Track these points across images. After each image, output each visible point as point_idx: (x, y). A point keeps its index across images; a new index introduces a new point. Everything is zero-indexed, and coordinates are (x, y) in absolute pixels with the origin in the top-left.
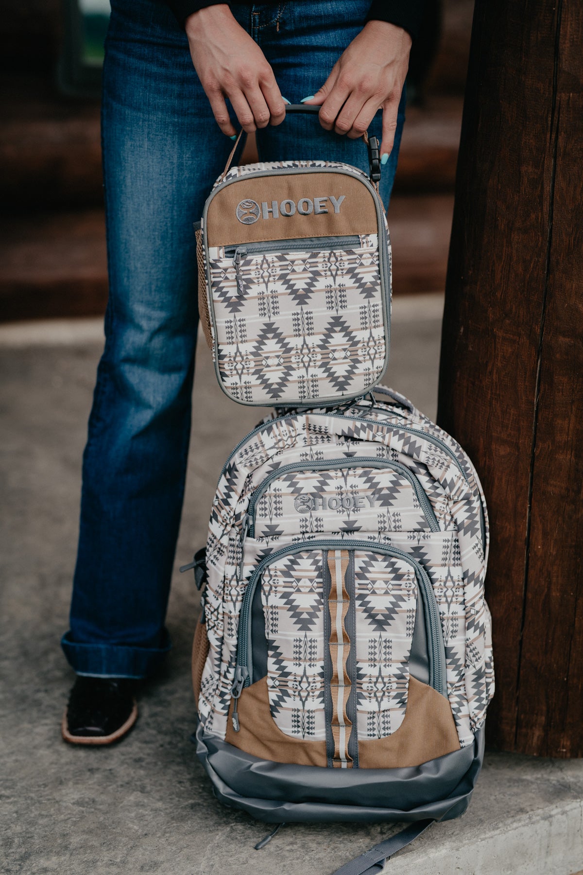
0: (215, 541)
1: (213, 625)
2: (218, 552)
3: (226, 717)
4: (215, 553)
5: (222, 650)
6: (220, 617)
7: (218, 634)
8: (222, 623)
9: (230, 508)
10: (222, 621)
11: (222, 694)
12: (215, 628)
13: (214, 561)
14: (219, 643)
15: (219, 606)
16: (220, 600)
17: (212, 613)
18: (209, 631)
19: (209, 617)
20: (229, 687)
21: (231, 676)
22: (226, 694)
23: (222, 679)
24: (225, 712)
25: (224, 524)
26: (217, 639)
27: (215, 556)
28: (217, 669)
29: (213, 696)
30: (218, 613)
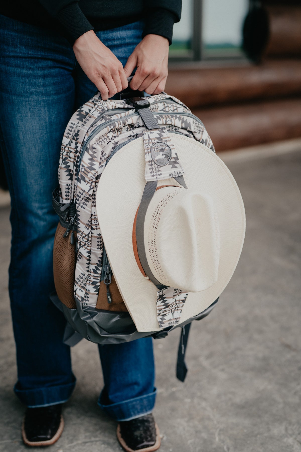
0: (84, 194)
1: (83, 244)
2: (85, 200)
3: (97, 296)
4: (84, 201)
5: (90, 257)
6: (90, 239)
7: (88, 249)
8: (90, 242)
9: (95, 171)
10: (91, 241)
11: (93, 283)
12: (86, 246)
13: (84, 206)
14: (89, 255)
15: (89, 233)
16: (90, 229)
17: (83, 237)
18: (81, 248)
19: (81, 240)
20: (99, 278)
21: (99, 272)
22: (97, 282)
23: (92, 274)
24: (97, 293)
25: (90, 182)
26: (87, 252)
27: (83, 203)
28: (87, 269)
29: (86, 285)
30: (89, 237)
